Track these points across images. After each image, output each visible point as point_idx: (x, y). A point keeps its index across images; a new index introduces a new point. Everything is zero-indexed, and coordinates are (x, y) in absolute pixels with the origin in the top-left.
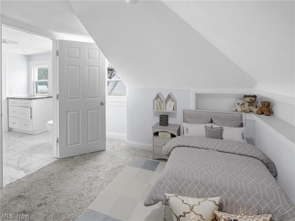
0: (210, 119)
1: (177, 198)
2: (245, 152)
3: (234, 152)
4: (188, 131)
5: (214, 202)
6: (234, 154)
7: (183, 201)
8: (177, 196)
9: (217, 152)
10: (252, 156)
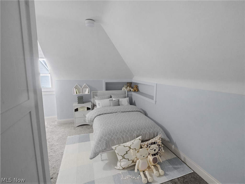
0: (110, 95)
1: (120, 146)
2: (134, 110)
3: (130, 111)
4: (99, 104)
5: (140, 139)
6: (130, 112)
7: (124, 146)
8: (120, 145)
9: (122, 113)
10: (137, 111)
